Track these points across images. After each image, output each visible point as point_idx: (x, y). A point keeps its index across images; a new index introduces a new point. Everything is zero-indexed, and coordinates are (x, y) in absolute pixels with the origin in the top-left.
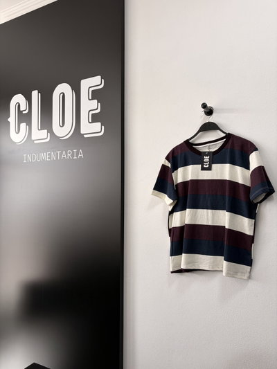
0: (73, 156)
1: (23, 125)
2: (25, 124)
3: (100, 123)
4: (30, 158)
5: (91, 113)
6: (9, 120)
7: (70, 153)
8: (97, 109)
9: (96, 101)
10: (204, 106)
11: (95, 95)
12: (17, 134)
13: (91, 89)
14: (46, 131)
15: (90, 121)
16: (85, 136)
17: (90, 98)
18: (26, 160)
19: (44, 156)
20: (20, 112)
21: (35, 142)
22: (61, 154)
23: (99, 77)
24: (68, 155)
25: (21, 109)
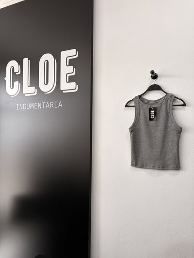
0: (54, 106)
1: (16, 83)
2: (18, 82)
3: (75, 83)
4: (22, 107)
5: (68, 75)
6: (5, 79)
7: (52, 104)
8: (73, 73)
9: (72, 67)
10: (152, 72)
11: (71, 62)
12: (12, 90)
13: (68, 59)
14: (34, 87)
15: (68, 81)
16: (64, 92)
17: (68, 65)
18: (19, 108)
19: (32, 106)
20: (14, 73)
21: (26, 95)
22: (45, 104)
23: (75, 50)
24: (50, 105)
25: (15, 72)
